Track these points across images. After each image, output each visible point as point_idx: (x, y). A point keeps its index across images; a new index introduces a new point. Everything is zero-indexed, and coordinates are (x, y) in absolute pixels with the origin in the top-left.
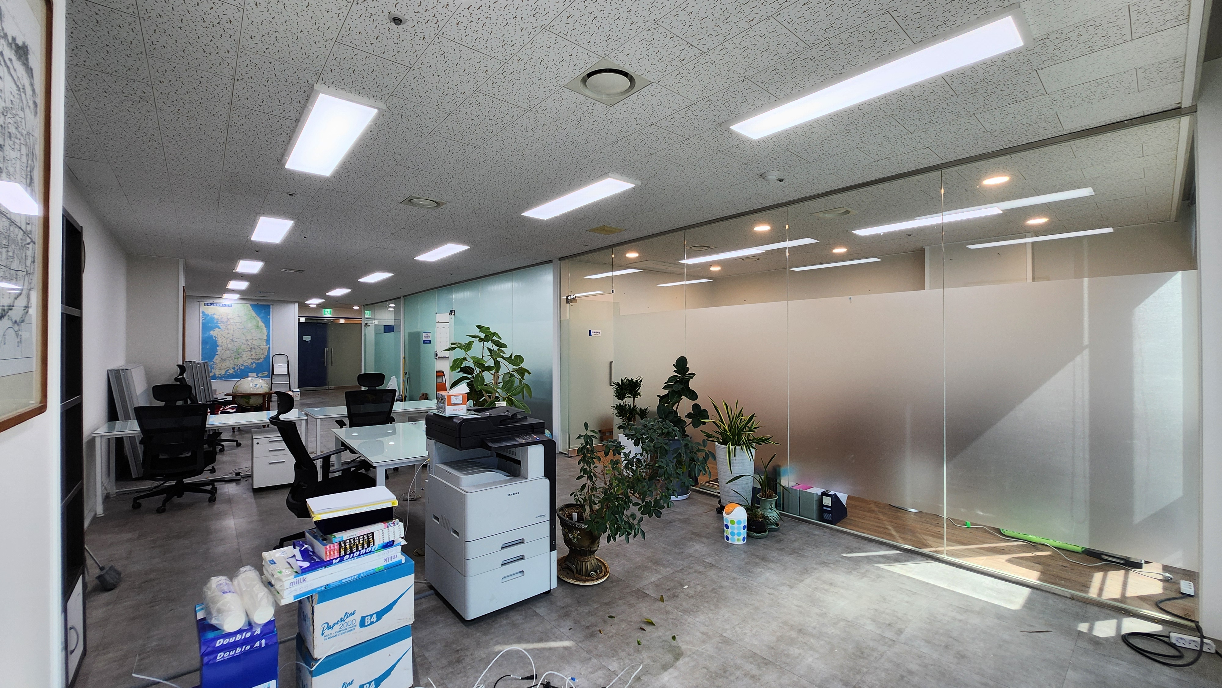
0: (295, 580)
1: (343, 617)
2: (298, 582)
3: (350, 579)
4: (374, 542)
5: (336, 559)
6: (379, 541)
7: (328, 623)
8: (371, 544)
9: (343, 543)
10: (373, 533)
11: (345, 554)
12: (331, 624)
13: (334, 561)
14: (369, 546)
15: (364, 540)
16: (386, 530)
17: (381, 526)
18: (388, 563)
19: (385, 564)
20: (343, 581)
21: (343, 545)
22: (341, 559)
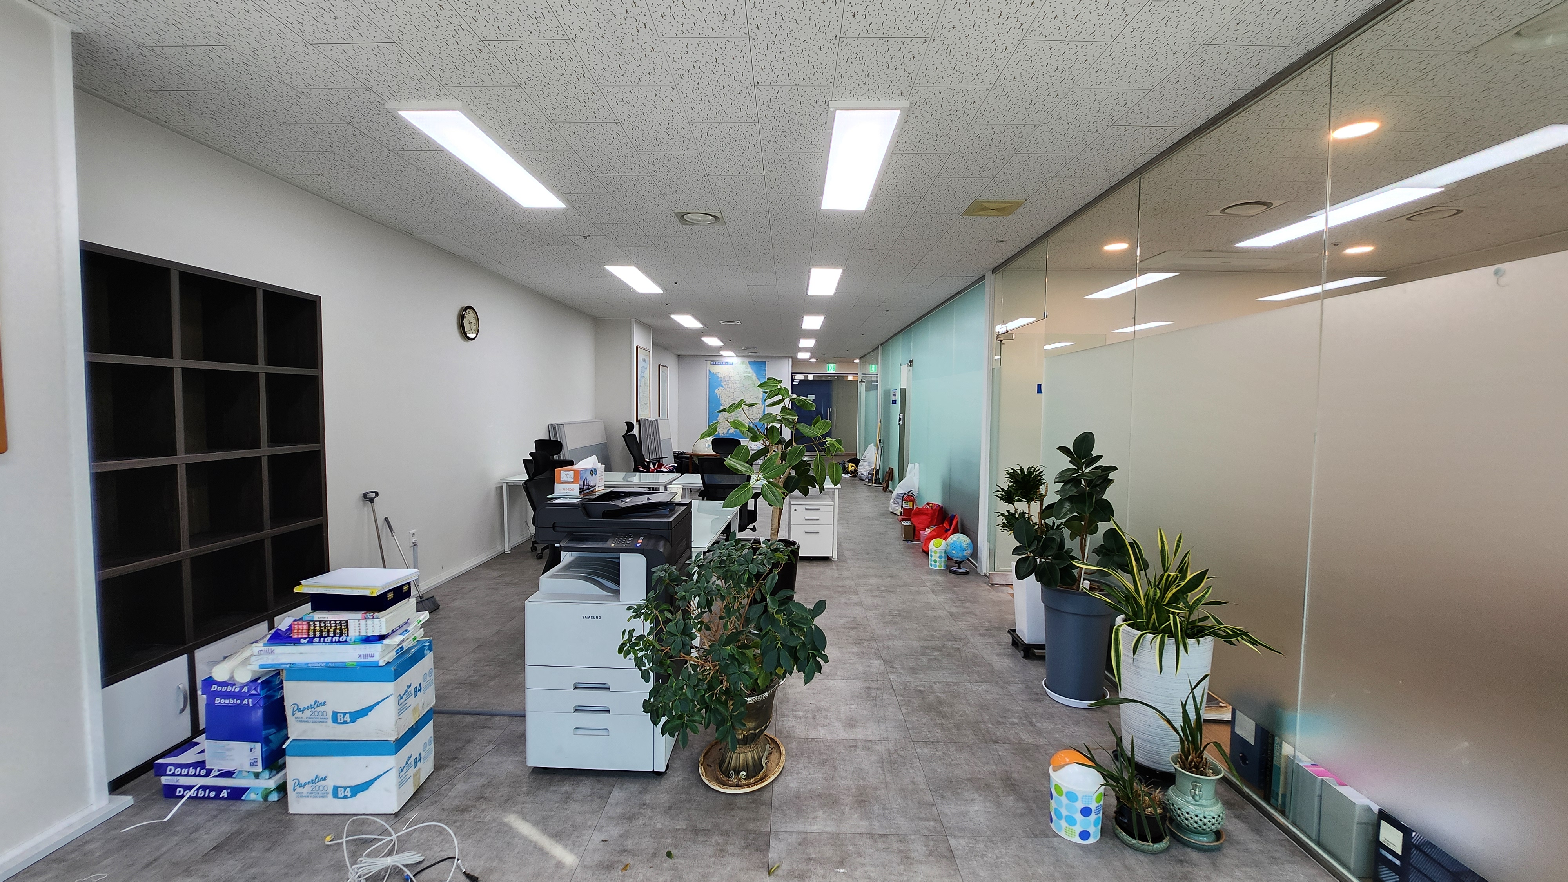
0: (263, 648)
1: (313, 704)
2: (267, 652)
3: (316, 665)
4: (348, 631)
5: (305, 638)
6: (353, 632)
7: (298, 706)
8: (345, 633)
9: (312, 623)
10: (347, 621)
11: (315, 637)
12: (301, 707)
13: (302, 641)
14: (341, 635)
15: (336, 626)
16: (363, 622)
17: (359, 615)
18: (363, 660)
19: (360, 660)
20: (309, 665)
21: (312, 625)
22: (311, 642)
